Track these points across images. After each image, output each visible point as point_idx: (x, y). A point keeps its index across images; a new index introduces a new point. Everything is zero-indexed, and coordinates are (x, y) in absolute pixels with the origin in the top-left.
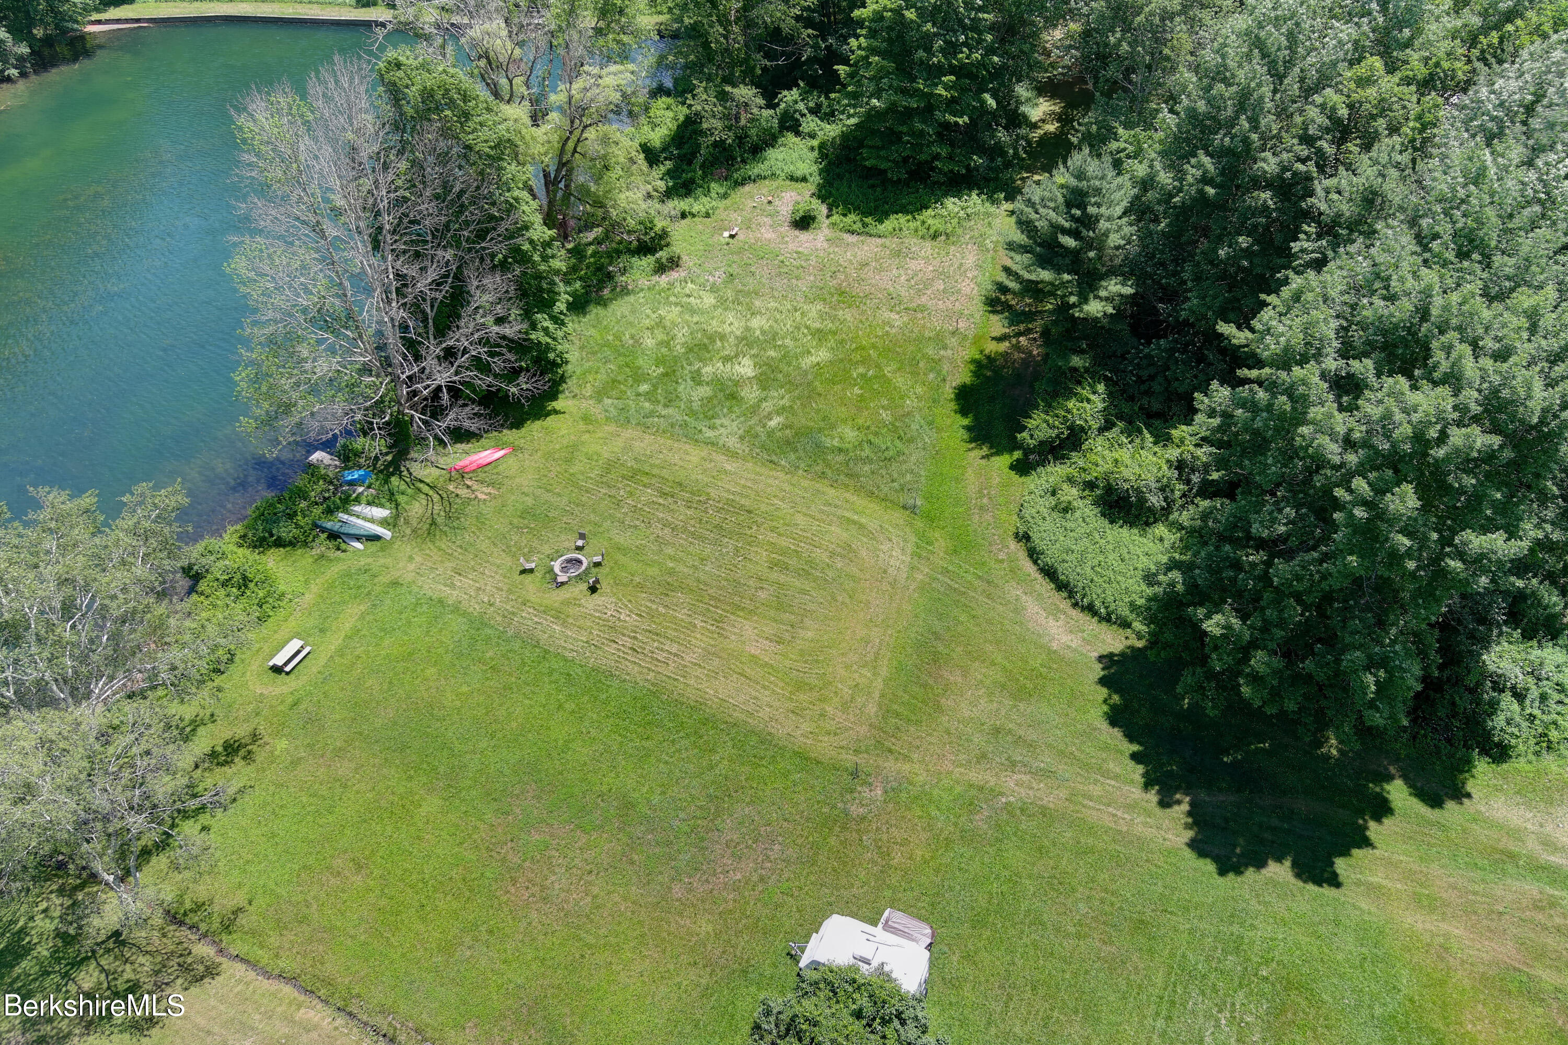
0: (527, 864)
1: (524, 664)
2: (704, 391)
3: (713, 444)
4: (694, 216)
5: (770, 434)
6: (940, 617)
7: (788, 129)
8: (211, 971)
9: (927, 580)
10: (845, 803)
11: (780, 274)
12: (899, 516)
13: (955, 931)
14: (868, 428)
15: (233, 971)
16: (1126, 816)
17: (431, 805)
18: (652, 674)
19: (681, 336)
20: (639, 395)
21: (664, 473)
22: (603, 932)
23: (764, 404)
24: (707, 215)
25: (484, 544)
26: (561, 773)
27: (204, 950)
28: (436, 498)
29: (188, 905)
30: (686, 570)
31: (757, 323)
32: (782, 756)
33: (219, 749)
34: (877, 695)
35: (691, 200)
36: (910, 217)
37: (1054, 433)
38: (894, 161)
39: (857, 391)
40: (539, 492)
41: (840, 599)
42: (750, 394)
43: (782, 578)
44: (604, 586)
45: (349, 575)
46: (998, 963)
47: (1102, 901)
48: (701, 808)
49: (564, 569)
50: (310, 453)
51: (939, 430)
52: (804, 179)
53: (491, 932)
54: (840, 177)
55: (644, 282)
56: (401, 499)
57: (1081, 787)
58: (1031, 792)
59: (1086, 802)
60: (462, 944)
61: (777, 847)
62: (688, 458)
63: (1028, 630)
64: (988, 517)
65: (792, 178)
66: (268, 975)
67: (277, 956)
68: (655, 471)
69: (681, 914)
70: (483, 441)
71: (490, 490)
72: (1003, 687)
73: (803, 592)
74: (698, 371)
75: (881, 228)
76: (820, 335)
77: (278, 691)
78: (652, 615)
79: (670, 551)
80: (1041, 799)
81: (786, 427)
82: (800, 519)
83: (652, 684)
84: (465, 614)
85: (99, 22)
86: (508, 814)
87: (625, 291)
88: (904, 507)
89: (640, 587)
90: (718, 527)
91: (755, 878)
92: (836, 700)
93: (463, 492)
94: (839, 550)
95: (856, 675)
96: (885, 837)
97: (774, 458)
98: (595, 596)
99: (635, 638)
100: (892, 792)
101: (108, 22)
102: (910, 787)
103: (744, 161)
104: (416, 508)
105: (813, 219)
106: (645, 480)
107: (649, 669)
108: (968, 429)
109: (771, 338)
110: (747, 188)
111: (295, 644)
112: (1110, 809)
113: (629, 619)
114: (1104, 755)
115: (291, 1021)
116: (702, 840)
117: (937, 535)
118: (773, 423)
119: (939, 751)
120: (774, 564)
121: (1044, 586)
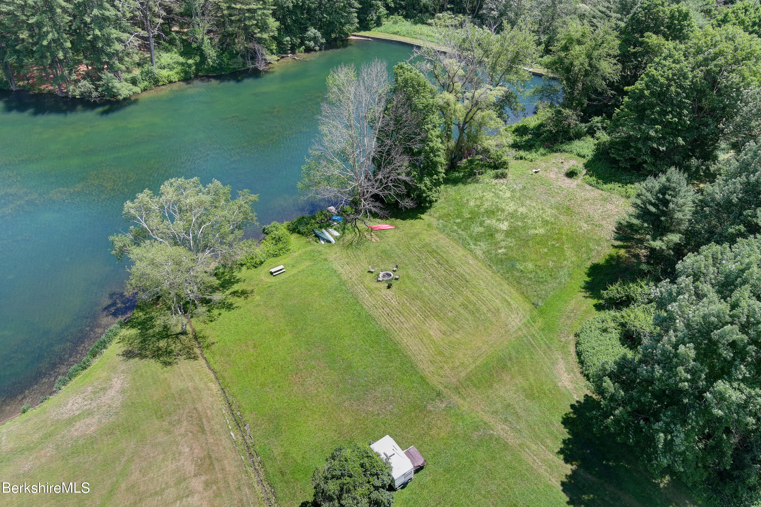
0: (304, 370)
1: (348, 303)
2: (481, 229)
3: (471, 251)
4: (526, 160)
5: (496, 255)
6: (517, 352)
7: (590, 134)
8: (195, 358)
9: (522, 336)
10: (427, 403)
11: (546, 193)
12: (528, 306)
13: (436, 469)
14: (540, 267)
15: (201, 361)
16: (540, 463)
17: (289, 336)
18: (389, 325)
19: (486, 205)
20: (455, 223)
21: (444, 255)
22: (313, 405)
23: (502, 242)
24: (531, 161)
25: (362, 257)
26: (335, 346)
27: (197, 351)
28: (358, 235)
29: (201, 335)
30: (427, 294)
31: (522, 210)
32: (415, 375)
33: (240, 291)
34: (469, 370)
35: (528, 153)
36: (620, 185)
37: (618, 296)
38: (624, 158)
39: (546, 250)
40: (393, 245)
41: (480, 328)
42: (499, 237)
43: (462, 311)
44: (394, 288)
45: (313, 251)
46: (444, 489)
47: (504, 489)
48: (374, 379)
49: (384, 276)
50: (330, 206)
51: (572, 278)
52: (584, 157)
53: (279, 387)
54: (600, 160)
55: (487, 180)
56: (346, 231)
57: (528, 442)
58: (505, 435)
59: (527, 450)
60: (268, 386)
61: (391, 406)
62: (457, 253)
63: (552, 373)
64: (569, 322)
65: (579, 155)
66: (210, 368)
67: (215, 363)
68: (441, 253)
69: (342, 412)
70: (387, 221)
71: (378, 239)
72: (525, 390)
73: (467, 320)
74: (484, 221)
75: (605, 186)
76: (545, 223)
77: (268, 280)
78: (403, 304)
79: (426, 284)
80: (508, 439)
81: (505, 254)
82: (486, 292)
83: (386, 329)
84: (340, 279)
85: (355, 36)
86: (309, 351)
87: (477, 181)
88: (533, 304)
89: (406, 293)
90: (451, 283)
91: (376, 412)
92: (451, 364)
93: (368, 237)
94: (493, 310)
95: (466, 359)
96: (434, 422)
97: (492, 265)
98: (388, 290)
99: (391, 310)
100: (449, 408)
101: (358, 36)
102: (457, 410)
103: (562, 143)
104: (349, 236)
105: (576, 174)
106: (435, 255)
107: (389, 323)
108: (587, 283)
109: (524, 217)
110: (557, 154)
111: (281, 267)
112: (535, 457)
113: (394, 303)
114: (548, 436)
115: (206, 384)
116: (367, 391)
117: (540, 320)
118: (500, 251)
119: (479, 402)
120: (462, 305)
121: (573, 358)
